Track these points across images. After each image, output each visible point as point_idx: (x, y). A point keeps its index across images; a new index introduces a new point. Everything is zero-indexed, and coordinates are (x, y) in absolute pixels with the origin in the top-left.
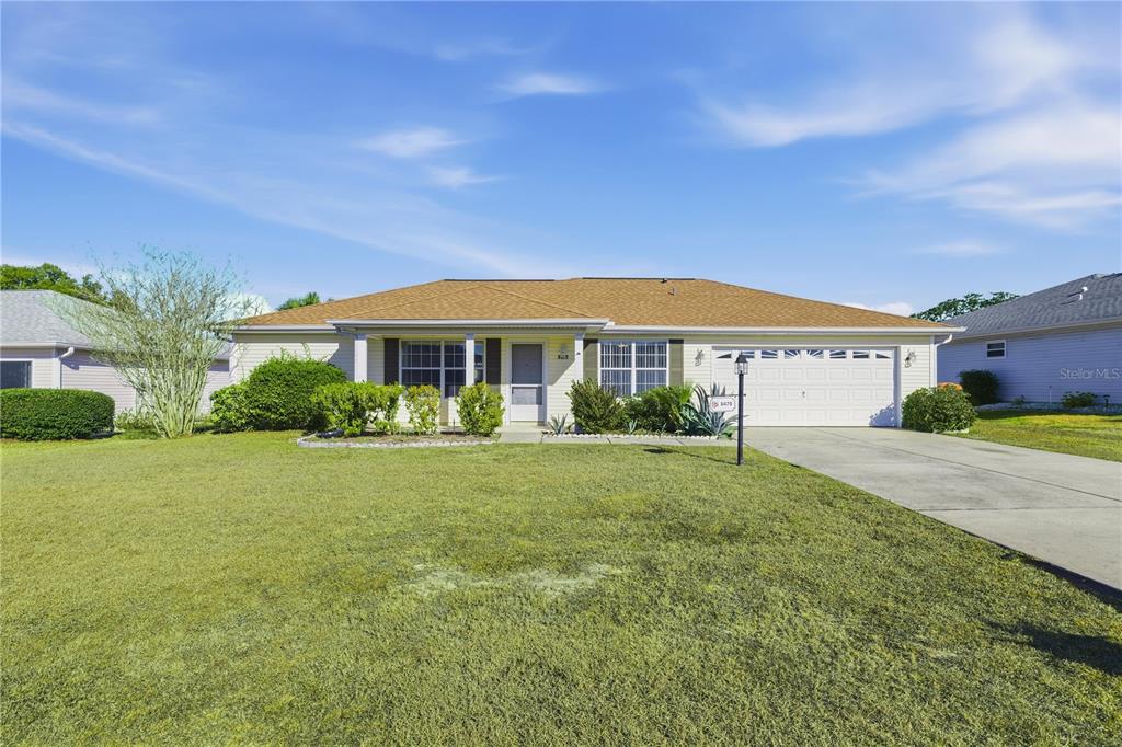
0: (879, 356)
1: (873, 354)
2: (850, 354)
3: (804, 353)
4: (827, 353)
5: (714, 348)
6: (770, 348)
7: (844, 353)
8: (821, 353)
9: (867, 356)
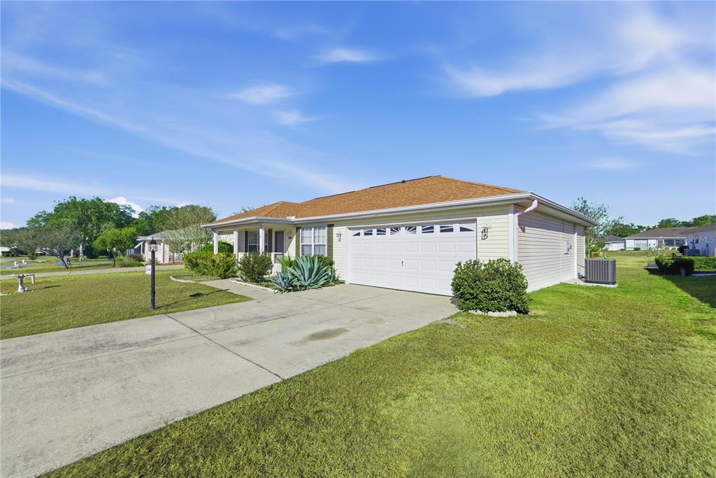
0: (462, 229)
1: (456, 227)
2: (437, 228)
3: (403, 229)
4: (419, 229)
5: (350, 229)
6: (382, 227)
7: (433, 228)
8: (415, 229)
9: (451, 230)
